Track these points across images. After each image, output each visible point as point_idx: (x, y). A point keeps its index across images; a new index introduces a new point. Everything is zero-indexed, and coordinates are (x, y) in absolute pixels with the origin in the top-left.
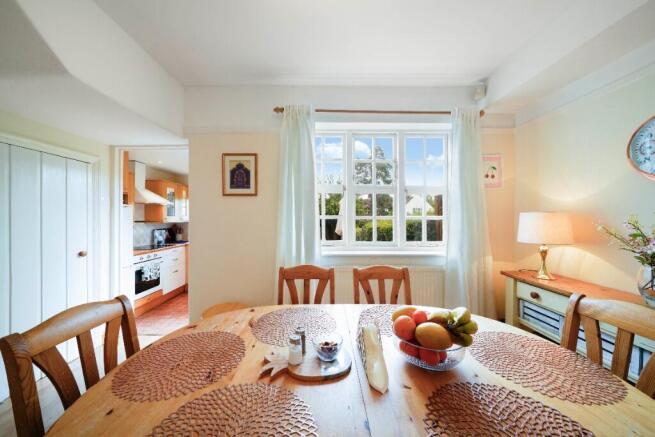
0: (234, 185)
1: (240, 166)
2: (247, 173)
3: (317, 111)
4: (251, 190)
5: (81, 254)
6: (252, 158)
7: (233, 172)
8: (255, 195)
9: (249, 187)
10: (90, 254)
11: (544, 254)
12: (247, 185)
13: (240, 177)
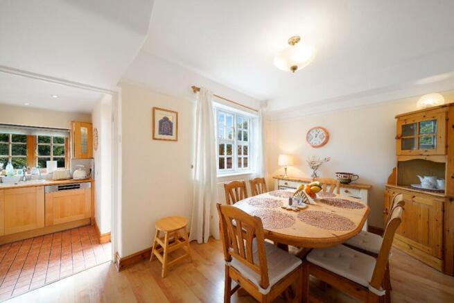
0: (161, 132)
1: (166, 119)
2: (171, 124)
4: (173, 137)
6: (174, 115)
7: (161, 122)
8: (176, 140)
9: (172, 135)
11: (286, 169)
12: (169, 133)
13: (166, 127)
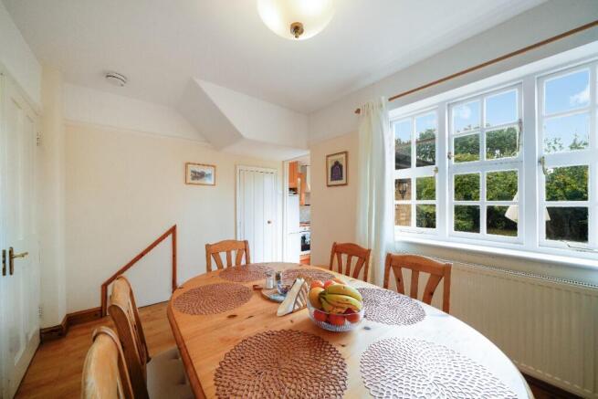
3: (390, 99)
5: (269, 222)
6: (343, 156)
7: (332, 168)
8: (346, 185)
10: (273, 222)
12: (340, 177)
13: (337, 172)
